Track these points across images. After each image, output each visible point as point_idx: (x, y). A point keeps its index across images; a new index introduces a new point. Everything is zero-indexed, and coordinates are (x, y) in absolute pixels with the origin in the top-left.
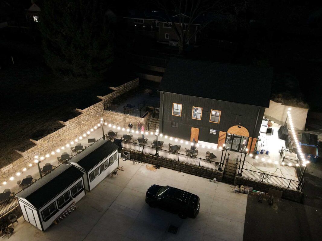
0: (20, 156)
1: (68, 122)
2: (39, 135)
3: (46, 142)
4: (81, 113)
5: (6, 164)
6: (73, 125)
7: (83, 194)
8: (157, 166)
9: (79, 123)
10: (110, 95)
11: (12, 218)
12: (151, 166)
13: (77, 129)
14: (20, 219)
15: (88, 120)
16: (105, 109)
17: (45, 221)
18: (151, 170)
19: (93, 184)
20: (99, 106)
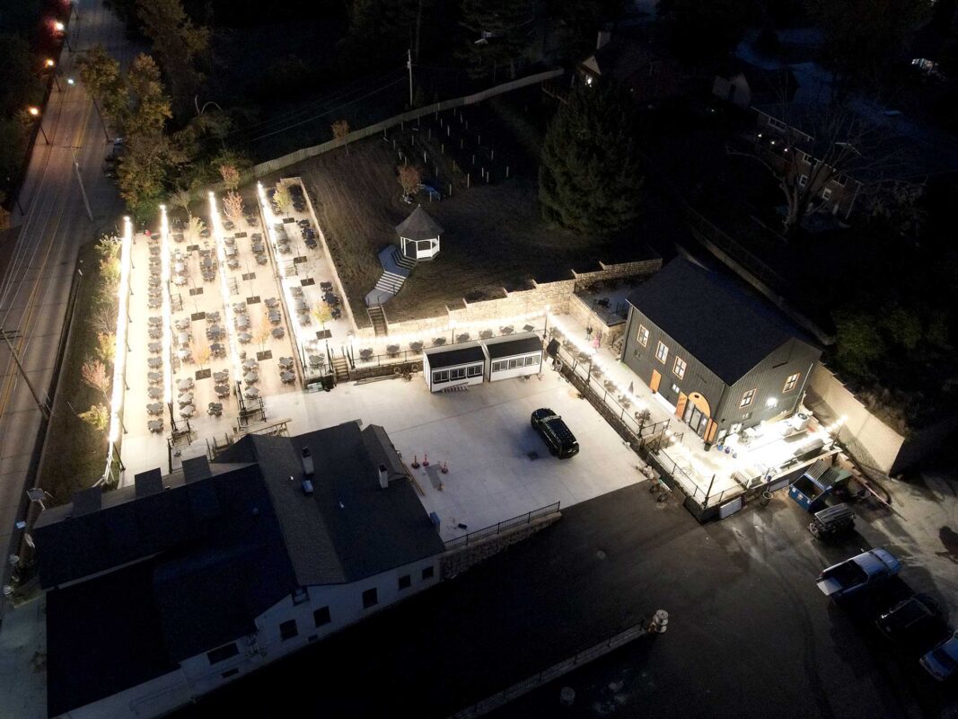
0: (447, 313)
1: (512, 294)
2: (474, 297)
3: (477, 309)
4: (535, 287)
5: (431, 316)
6: (518, 299)
7: (479, 380)
8: (582, 396)
9: (527, 300)
10: (592, 274)
11: (415, 368)
12: (576, 391)
13: (521, 306)
14: (420, 373)
15: (543, 299)
16: (574, 292)
17: (435, 383)
18: (571, 395)
19: (495, 376)
20: (565, 287)
